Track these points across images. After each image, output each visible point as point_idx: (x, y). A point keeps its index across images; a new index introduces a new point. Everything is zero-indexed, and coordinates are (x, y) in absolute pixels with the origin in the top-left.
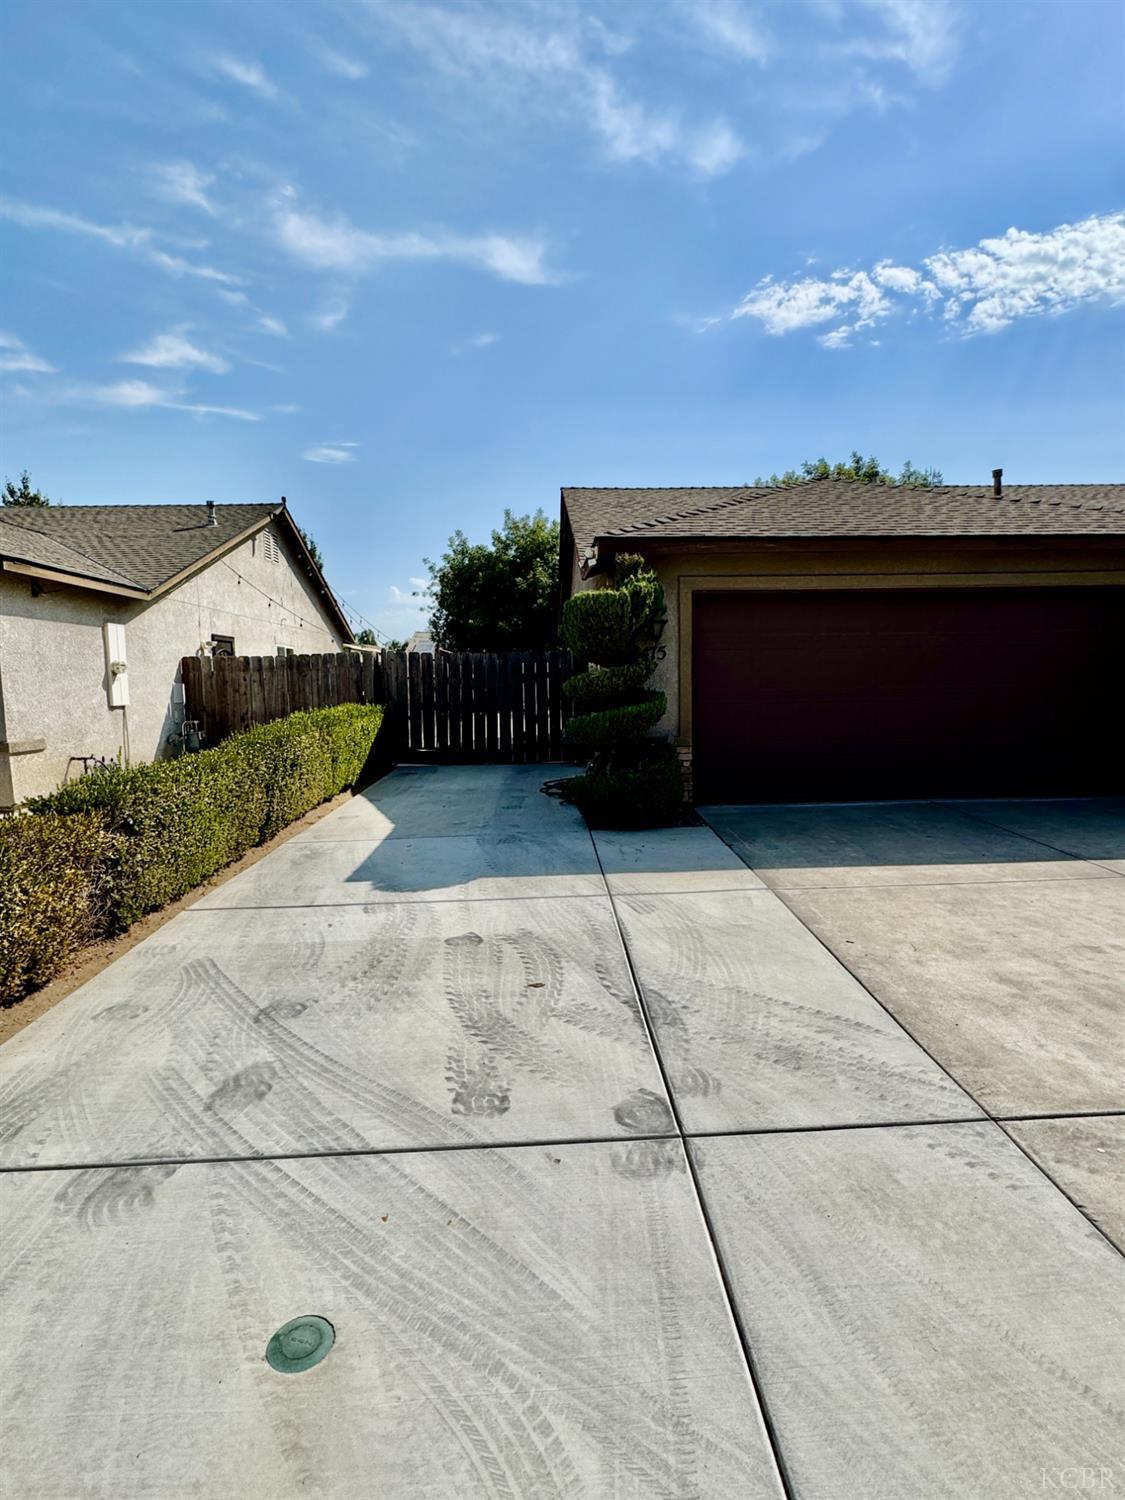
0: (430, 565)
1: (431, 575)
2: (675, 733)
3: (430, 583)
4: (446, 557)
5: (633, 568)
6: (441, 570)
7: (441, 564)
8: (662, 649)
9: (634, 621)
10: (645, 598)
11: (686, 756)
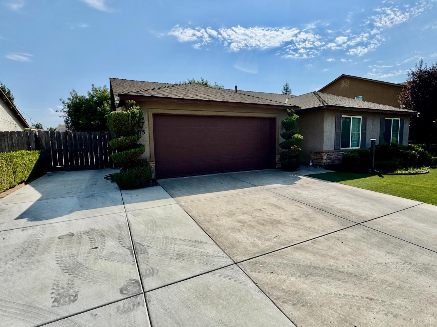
0: (63, 101)
1: (63, 104)
2: (149, 158)
3: (63, 107)
4: (69, 99)
5: (132, 105)
6: (67, 103)
7: (67, 101)
8: (143, 131)
9: (133, 122)
10: (136, 114)
11: (153, 164)
